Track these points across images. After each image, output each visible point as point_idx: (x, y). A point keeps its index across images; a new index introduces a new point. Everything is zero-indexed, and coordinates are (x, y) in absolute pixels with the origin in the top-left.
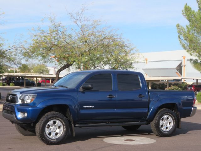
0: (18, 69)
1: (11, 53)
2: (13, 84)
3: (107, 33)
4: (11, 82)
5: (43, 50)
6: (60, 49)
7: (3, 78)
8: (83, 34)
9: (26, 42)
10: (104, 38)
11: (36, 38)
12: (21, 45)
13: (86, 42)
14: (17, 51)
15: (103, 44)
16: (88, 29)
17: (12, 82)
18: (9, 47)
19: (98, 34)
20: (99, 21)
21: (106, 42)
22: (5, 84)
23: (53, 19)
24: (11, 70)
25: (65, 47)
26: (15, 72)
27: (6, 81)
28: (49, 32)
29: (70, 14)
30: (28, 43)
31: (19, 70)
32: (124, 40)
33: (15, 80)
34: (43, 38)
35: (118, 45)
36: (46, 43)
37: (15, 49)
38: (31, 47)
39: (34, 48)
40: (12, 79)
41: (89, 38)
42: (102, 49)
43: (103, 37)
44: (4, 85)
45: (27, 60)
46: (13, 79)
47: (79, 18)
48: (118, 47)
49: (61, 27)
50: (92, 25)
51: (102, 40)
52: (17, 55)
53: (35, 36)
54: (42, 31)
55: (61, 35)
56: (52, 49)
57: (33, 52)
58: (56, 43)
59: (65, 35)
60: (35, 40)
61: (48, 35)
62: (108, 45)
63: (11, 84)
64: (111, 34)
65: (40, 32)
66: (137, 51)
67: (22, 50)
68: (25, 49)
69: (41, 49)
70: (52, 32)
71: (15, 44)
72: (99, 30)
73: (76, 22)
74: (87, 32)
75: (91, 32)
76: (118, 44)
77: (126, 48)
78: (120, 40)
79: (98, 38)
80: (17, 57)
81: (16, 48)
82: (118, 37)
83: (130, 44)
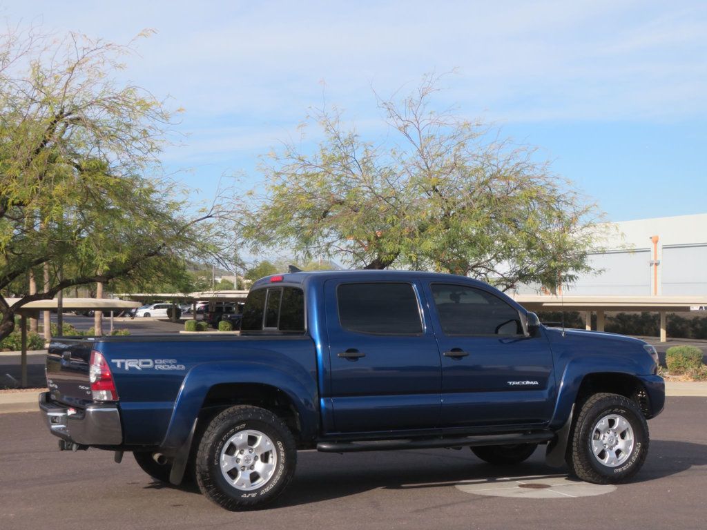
0: (246, 278)
1: (209, 228)
2: (229, 326)
3: (503, 159)
4: (220, 320)
5: (304, 217)
6: (353, 213)
7: (199, 305)
8: (427, 165)
9: (251, 194)
10: (493, 177)
11: (279, 182)
12: (239, 205)
13: (437, 191)
14: (226, 221)
15: (489, 196)
16: (443, 149)
17: (225, 319)
18: (203, 210)
19: (471, 164)
20: (475, 124)
21: (498, 187)
22: (203, 323)
23: (332, 121)
24: (224, 281)
25: (368, 207)
26: (235, 286)
27: (208, 315)
28: (320, 163)
29: (385, 104)
30: (260, 199)
31: (249, 281)
32: (556, 182)
33: (233, 313)
34: (305, 180)
35: (538, 198)
36: (313, 195)
37: (220, 217)
38: (267, 208)
39: (275, 212)
40: (224, 310)
41: (444, 176)
42: (486, 210)
43: (488, 175)
44: (199, 328)
45: (255, 251)
46: (229, 310)
47: (412, 118)
48: (536, 202)
49: (355, 147)
50: (454, 137)
51: (485, 183)
52: (224, 236)
53: (278, 174)
54: (300, 159)
55: (356, 171)
56: (330, 214)
57: (273, 225)
58: (343, 196)
59: (369, 169)
60: (277, 189)
61: (318, 170)
62: (505, 200)
63: (221, 324)
64: (513, 163)
65: (291, 161)
66: (600, 216)
67: (241, 219)
68: (249, 215)
69: (296, 216)
70: (330, 161)
71: (218, 202)
72: (475, 152)
73: (403, 129)
74: (438, 160)
75: (449, 159)
76: (534, 195)
77: (563, 207)
78: (543, 183)
79: (474, 178)
80: (225, 240)
81: (221, 214)
82: (537, 172)
83: (575, 193)
